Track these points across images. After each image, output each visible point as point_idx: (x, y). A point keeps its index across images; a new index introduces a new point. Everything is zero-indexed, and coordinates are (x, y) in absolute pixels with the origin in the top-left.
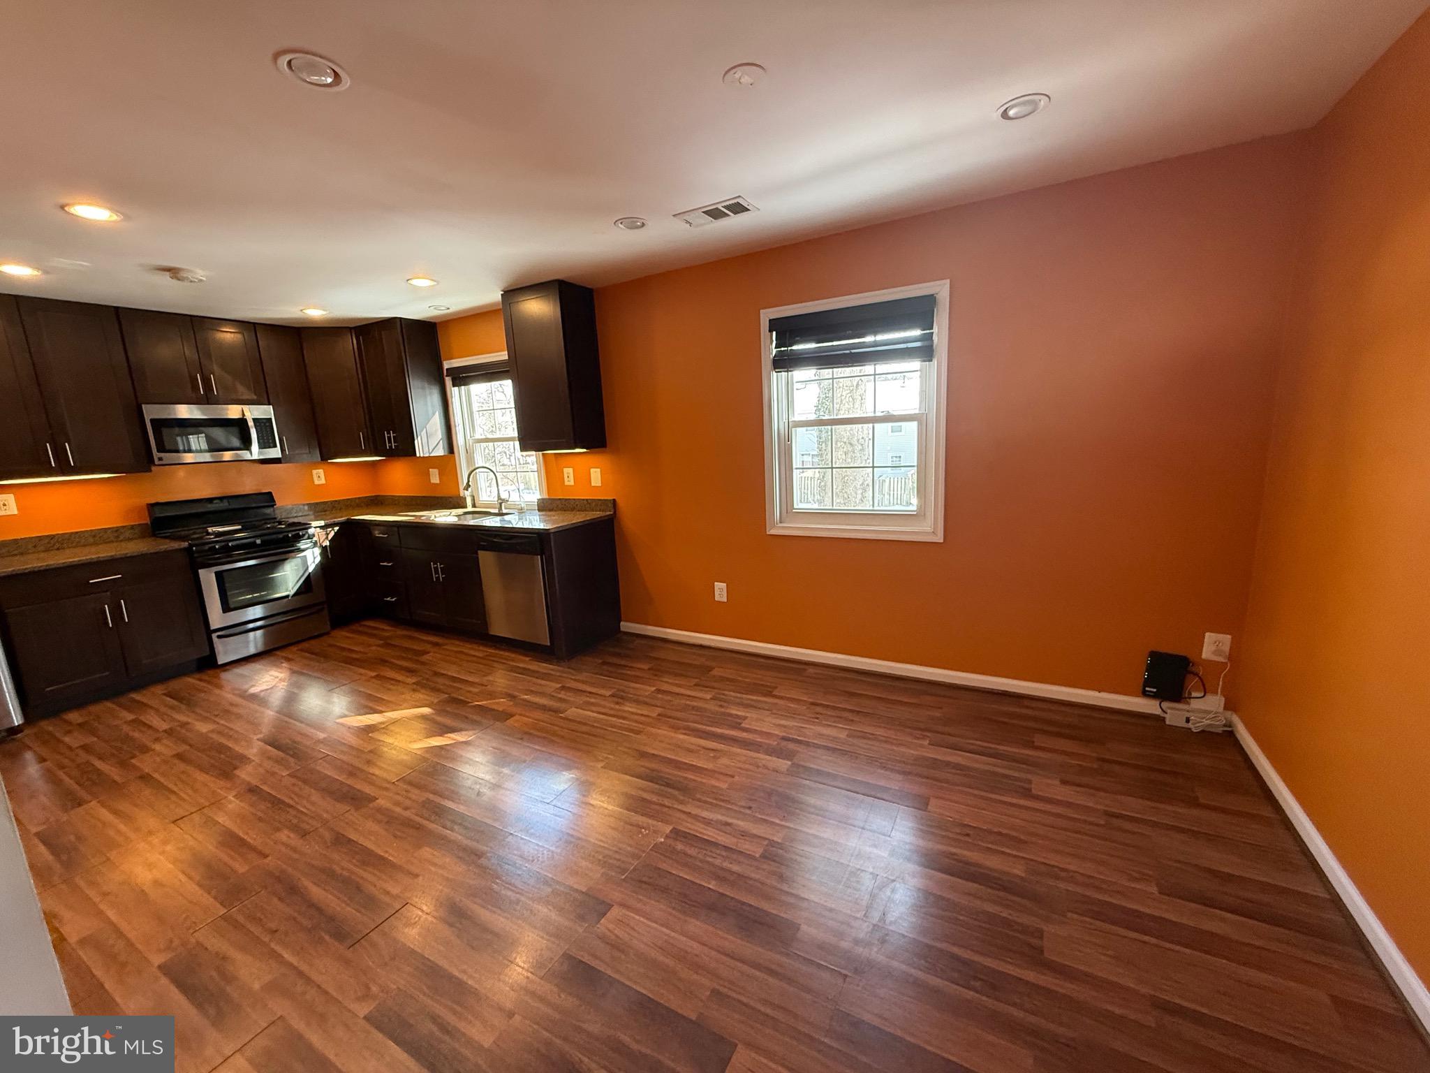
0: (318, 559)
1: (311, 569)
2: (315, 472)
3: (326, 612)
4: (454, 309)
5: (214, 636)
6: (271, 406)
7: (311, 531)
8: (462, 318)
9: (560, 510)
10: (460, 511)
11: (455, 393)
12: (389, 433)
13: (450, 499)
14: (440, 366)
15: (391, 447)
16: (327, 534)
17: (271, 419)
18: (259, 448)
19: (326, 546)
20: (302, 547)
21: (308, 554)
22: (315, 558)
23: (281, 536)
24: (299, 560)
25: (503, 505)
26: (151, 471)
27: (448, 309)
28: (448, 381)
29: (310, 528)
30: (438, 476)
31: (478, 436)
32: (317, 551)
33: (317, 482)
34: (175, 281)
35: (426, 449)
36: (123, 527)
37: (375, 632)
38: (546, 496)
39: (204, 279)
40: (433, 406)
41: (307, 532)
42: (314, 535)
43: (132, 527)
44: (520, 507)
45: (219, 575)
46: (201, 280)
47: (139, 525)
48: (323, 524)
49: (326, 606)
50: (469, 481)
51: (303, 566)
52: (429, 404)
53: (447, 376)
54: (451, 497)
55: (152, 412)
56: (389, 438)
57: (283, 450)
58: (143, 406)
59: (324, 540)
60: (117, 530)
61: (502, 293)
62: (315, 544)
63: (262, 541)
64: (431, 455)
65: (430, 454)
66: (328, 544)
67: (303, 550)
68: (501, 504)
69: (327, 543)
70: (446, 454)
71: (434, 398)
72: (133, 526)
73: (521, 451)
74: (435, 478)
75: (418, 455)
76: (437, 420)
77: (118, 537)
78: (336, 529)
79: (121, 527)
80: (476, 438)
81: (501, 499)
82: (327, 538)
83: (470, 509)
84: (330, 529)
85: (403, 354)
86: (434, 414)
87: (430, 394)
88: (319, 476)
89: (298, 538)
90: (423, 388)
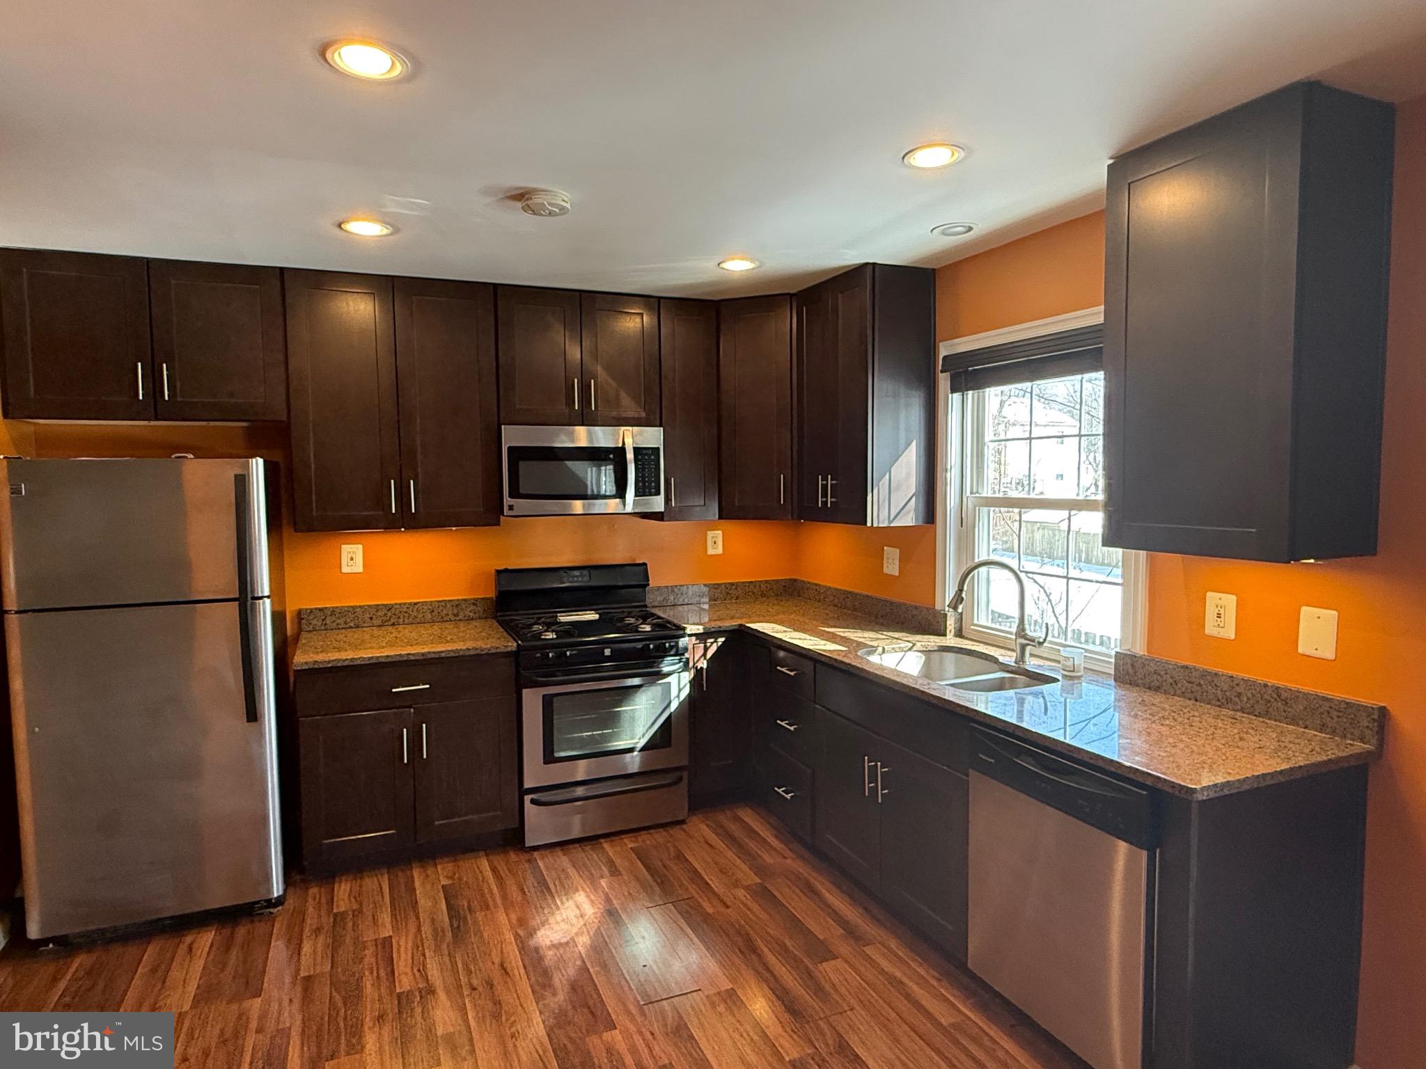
0: (686, 692)
1: (674, 706)
2: (710, 534)
3: (683, 787)
4: (980, 229)
5: (527, 798)
6: (662, 429)
7: (683, 642)
8: (993, 250)
9: (1183, 695)
10: (933, 641)
11: (954, 406)
12: (825, 479)
13: (915, 612)
14: (932, 351)
15: (825, 503)
16: (706, 649)
17: (658, 448)
18: (636, 496)
19: (702, 668)
20: (666, 669)
21: (672, 679)
22: (680, 690)
23: (639, 645)
24: (659, 688)
25: (1028, 649)
26: (498, 524)
27: (970, 229)
28: (944, 381)
29: (683, 636)
30: (897, 562)
31: (987, 493)
32: (687, 677)
33: (710, 551)
34: (528, 216)
35: (884, 514)
36: (465, 600)
37: (752, 845)
38: (1140, 649)
39: (568, 206)
40: (907, 430)
41: (677, 645)
42: (686, 649)
43: (475, 602)
44: (1070, 663)
45: (548, 702)
46: (562, 209)
47: (483, 599)
48: (701, 631)
49: (685, 774)
50: (961, 590)
51: (663, 700)
52: (902, 426)
53: (942, 372)
54: (916, 608)
55: (513, 436)
56: (825, 487)
57: (667, 500)
58: (503, 427)
59: (701, 657)
60: (457, 604)
61: (1111, 161)
62: (686, 667)
63: (611, 652)
64: (892, 525)
65: (890, 522)
66: (705, 666)
67: (668, 674)
68: (1023, 647)
69: (703, 664)
70: (920, 523)
71: (912, 414)
72: (476, 600)
73: (1104, 544)
74: (892, 565)
75: (869, 524)
76: (911, 460)
77: (457, 615)
78: (721, 640)
79: (463, 600)
80: (984, 495)
81: (1025, 637)
82: (704, 655)
83: (950, 640)
84: (712, 640)
85: (869, 332)
86: (908, 444)
87: (907, 405)
88: (716, 541)
89: (662, 653)
90: (896, 396)
